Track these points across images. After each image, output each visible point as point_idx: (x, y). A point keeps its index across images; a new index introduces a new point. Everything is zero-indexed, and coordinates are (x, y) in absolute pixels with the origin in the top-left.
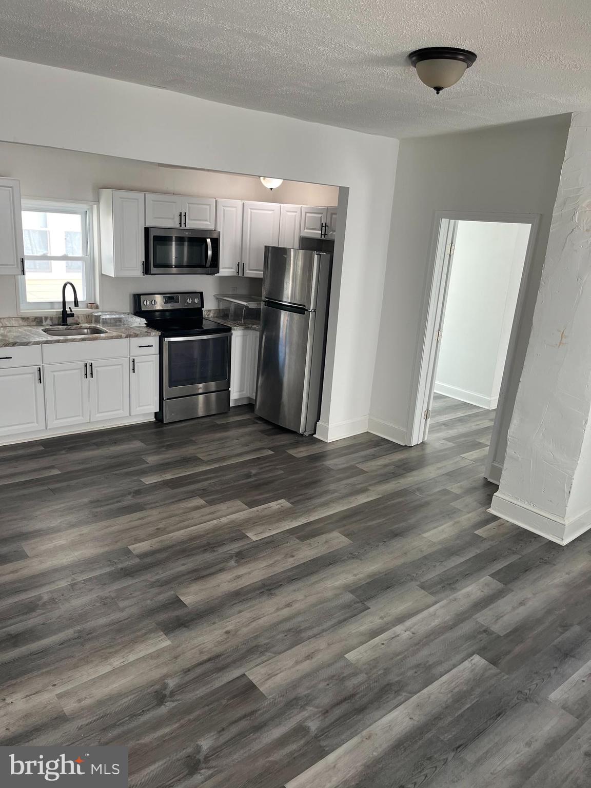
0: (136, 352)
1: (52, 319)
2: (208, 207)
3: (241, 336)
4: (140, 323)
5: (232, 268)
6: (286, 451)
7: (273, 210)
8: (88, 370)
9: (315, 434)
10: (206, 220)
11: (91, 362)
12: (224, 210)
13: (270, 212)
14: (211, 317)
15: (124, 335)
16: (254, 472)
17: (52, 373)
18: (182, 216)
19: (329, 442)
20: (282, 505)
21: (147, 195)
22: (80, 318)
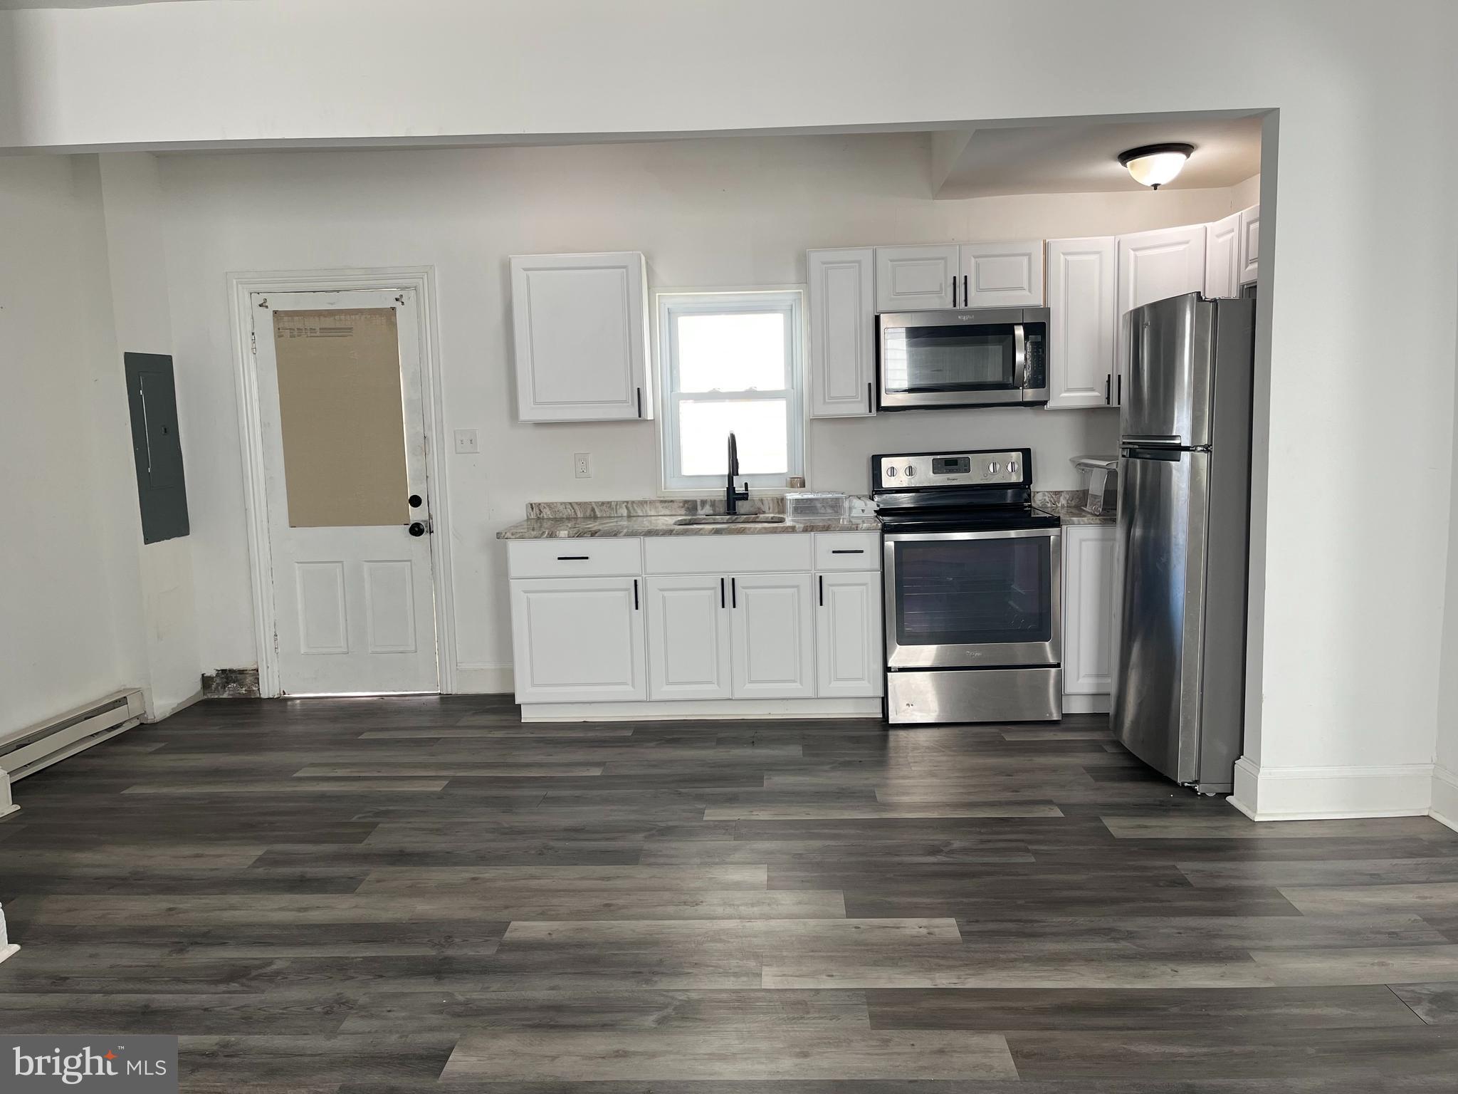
0: (827, 562)
1: (713, 504)
2: (1025, 259)
3: (1096, 540)
4: (863, 511)
5: (1092, 390)
6: (1101, 818)
7: (1187, 242)
8: (728, 593)
9: (1232, 794)
10: (1022, 289)
11: (733, 577)
12: (1067, 262)
13: (1181, 247)
14: (1063, 507)
15: (799, 526)
16: (957, 844)
17: (661, 592)
18: (959, 286)
19: (1257, 819)
20: (932, 930)
21: (881, 252)
22: (765, 502)
